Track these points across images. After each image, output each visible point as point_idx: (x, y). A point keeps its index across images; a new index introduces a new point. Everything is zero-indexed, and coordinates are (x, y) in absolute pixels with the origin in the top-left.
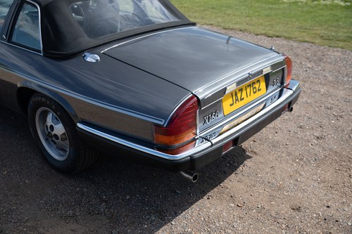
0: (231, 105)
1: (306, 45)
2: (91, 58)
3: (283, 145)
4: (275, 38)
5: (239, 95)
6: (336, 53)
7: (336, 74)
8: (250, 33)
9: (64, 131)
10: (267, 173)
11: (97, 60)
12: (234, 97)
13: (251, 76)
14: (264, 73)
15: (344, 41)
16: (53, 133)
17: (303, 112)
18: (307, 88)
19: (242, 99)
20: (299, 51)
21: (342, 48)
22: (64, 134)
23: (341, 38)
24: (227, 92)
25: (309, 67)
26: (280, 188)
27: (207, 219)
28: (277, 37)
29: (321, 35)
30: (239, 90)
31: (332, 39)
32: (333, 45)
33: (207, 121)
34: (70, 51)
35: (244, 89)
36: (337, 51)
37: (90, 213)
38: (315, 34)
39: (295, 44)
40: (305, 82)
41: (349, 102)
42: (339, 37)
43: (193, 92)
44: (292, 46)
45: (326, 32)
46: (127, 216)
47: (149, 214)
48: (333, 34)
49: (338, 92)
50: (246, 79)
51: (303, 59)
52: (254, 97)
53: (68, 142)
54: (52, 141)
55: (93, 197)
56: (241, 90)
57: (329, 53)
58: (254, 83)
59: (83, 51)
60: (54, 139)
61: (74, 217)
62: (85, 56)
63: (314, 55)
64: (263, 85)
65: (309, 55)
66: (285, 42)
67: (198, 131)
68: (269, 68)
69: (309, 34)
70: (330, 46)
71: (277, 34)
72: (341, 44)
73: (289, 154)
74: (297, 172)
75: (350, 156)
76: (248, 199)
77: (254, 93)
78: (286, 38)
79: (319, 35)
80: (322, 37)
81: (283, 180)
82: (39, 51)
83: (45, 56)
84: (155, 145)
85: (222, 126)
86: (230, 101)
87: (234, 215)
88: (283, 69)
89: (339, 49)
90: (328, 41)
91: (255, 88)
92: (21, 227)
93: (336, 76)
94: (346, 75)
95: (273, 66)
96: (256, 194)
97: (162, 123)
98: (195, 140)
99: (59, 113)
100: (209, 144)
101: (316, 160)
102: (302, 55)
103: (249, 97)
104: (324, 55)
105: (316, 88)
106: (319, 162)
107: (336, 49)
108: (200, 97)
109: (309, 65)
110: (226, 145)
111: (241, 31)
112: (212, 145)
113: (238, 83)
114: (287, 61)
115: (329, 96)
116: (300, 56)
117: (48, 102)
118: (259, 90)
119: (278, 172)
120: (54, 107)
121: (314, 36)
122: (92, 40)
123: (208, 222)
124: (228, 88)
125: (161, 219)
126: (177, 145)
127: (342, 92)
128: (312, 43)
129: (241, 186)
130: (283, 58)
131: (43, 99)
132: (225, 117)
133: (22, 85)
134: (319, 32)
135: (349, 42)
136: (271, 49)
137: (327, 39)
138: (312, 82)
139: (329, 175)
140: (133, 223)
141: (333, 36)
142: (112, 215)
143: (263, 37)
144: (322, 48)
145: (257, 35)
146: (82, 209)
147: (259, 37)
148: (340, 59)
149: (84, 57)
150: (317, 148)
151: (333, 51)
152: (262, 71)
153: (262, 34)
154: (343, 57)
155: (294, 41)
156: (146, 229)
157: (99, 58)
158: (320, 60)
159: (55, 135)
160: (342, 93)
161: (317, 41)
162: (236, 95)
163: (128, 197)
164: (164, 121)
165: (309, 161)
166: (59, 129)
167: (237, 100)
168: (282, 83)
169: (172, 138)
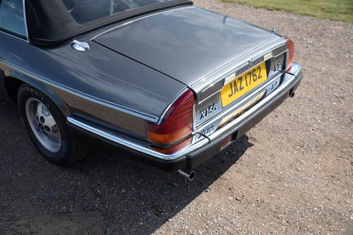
0: (230, 96)
1: (307, 18)
2: (80, 46)
3: (283, 130)
4: (275, 11)
5: (238, 85)
6: (337, 27)
7: (337, 50)
8: (250, 6)
9: (55, 123)
10: (267, 162)
11: (86, 49)
12: (233, 88)
13: (251, 64)
14: (265, 60)
15: (346, 13)
16: (44, 124)
17: (304, 94)
18: (308, 67)
19: (241, 89)
20: (299, 25)
21: (343, 21)
22: (55, 126)
23: (343, 11)
24: (225, 83)
25: (310, 43)
26: (280, 179)
27: (204, 215)
28: (278, 10)
29: (323, 7)
30: (239, 79)
31: (334, 12)
32: (335, 18)
33: (204, 115)
34: (57, 39)
35: (244, 78)
36: (339, 25)
37: (84, 209)
38: (316, 6)
39: (295, 18)
40: (305, 59)
41: (351, 81)
42: (341, 9)
43: (189, 86)
44: (292, 20)
45: (327, 4)
46: (122, 212)
47: (145, 210)
48: (335, 6)
49: (339, 70)
50: (246, 68)
51: (304, 34)
52: (254, 85)
53: (59, 133)
54: (44, 132)
55: (87, 191)
56: (240, 79)
57: (330, 27)
58: (254, 70)
59: (71, 39)
60: (45, 130)
61: (67, 213)
62: (74, 43)
63: (315, 30)
64: (264, 72)
65: (310, 29)
66: (285, 16)
67: (195, 126)
68: (270, 54)
69: (309, 6)
70: (332, 20)
71: (277, 7)
72: (343, 17)
73: (290, 141)
74: (297, 160)
75: (352, 142)
76: (247, 191)
77: (254, 81)
78: (286, 11)
79: (320, 7)
80: (323, 9)
81: (283, 169)
82: (25, 38)
83: (31, 43)
84: (149, 143)
85: (220, 119)
86: (229, 92)
87: (233, 210)
88: (285, 53)
89: (341, 22)
90: (329, 14)
91: (256, 75)
92: (13, 226)
93: (338, 53)
94: (348, 52)
95: (275, 52)
96: (256, 186)
97: (155, 121)
98: (191, 136)
99: (48, 105)
100: (206, 140)
101: (317, 146)
102: (303, 30)
103: (248, 85)
104: (325, 30)
105: (317, 66)
106: (321, 148)
107: (337, 23)
108: (197, 90)
109: (309, 41)
110: (225, 141)
111: (240, 3)
112: (210, 141)
113: (238, 73)
114: (290, 44)
115: (331, 75)
116: (300, 31)
117: (37, 93)
118: (260, 77)
119: (278, 160)
120: (42, 98)
121: (315, 8)
122: (81, 25)
123: (205, 219)
124: (226, 79)
125: (157, 215)
126: (172, 142)
127: (343, 70)
128: (314, 16)
129: (240, 177)
130: (285, 41)
131: (31, 90)
132: (224, 109)
133: (9, 75)
134: (321, 4)
135: (350, 14)
136: (272, 32)
137: (328, 12)
138: (313, 60)
139: (330, 163)
140: (128, 220)
141: (334, 8)
142: (107, 211)
143: (263, 10)
144: (323, 22)
145: (257, 8)
146: (76, 204)
147: (258, 10)
148: (342, 33)
149: (72, 45)
150: (318, 133)
151: (335, 25)
152: (262, 58)
153: (262, 7)
154: (344, 31)
155: (294, 14)
156: (142, 226)
157: (88, 47)
158: (322, 35)
159: (46, 127)
160: (343, 72)
161: (318, 14)
162: (235, 85)
163: (123, 191)
164: (157, 118)
165: (310, 148)
166: (50, 121)
167: (236, 90)
168: (284, 67)
169: (167, 136)
